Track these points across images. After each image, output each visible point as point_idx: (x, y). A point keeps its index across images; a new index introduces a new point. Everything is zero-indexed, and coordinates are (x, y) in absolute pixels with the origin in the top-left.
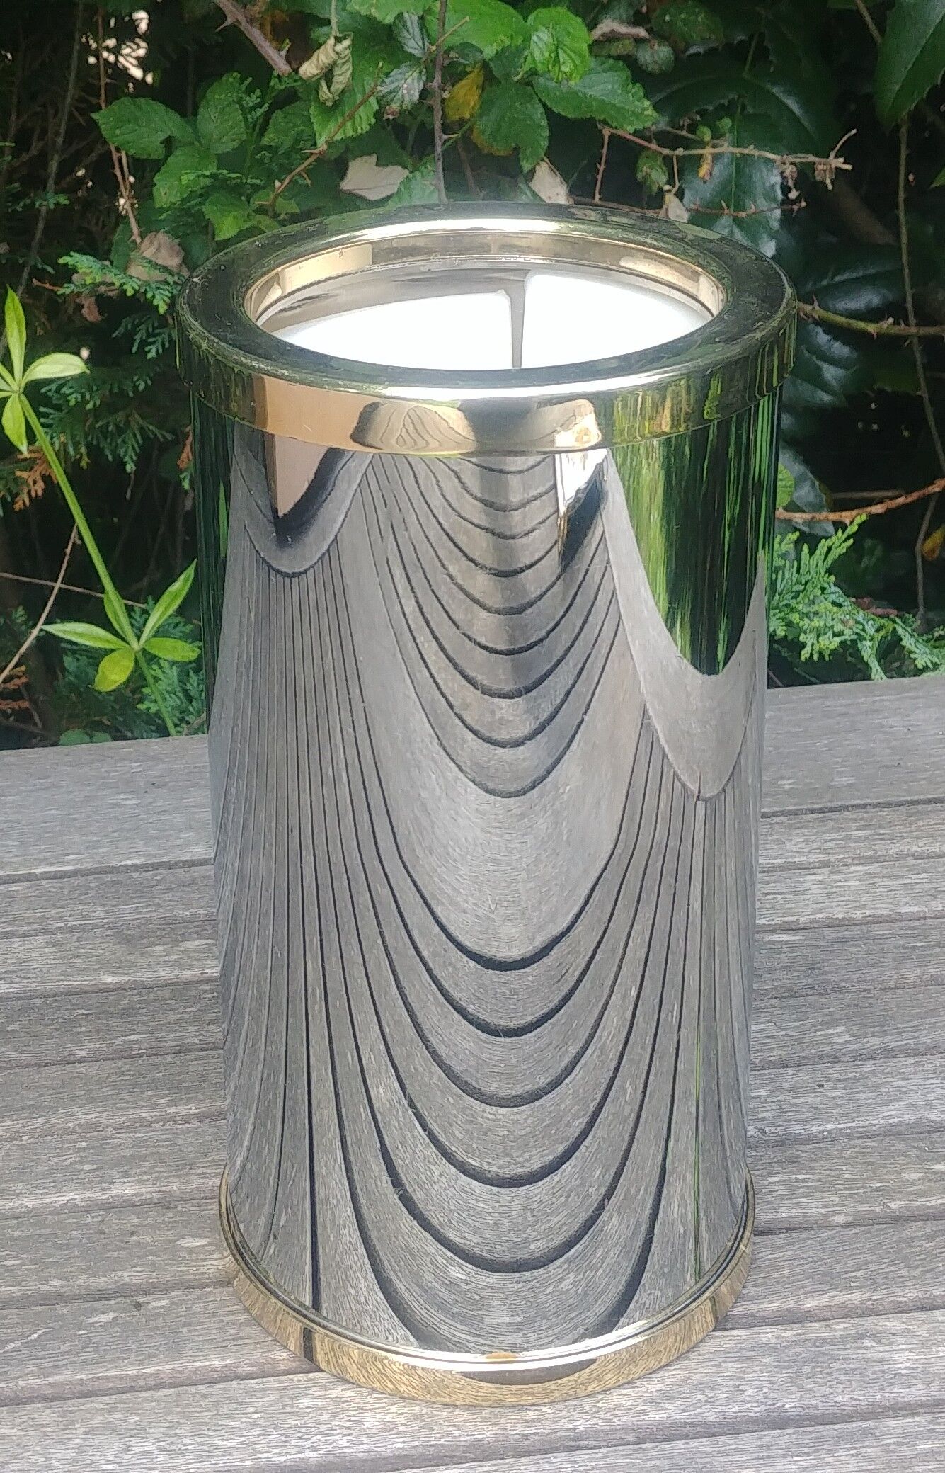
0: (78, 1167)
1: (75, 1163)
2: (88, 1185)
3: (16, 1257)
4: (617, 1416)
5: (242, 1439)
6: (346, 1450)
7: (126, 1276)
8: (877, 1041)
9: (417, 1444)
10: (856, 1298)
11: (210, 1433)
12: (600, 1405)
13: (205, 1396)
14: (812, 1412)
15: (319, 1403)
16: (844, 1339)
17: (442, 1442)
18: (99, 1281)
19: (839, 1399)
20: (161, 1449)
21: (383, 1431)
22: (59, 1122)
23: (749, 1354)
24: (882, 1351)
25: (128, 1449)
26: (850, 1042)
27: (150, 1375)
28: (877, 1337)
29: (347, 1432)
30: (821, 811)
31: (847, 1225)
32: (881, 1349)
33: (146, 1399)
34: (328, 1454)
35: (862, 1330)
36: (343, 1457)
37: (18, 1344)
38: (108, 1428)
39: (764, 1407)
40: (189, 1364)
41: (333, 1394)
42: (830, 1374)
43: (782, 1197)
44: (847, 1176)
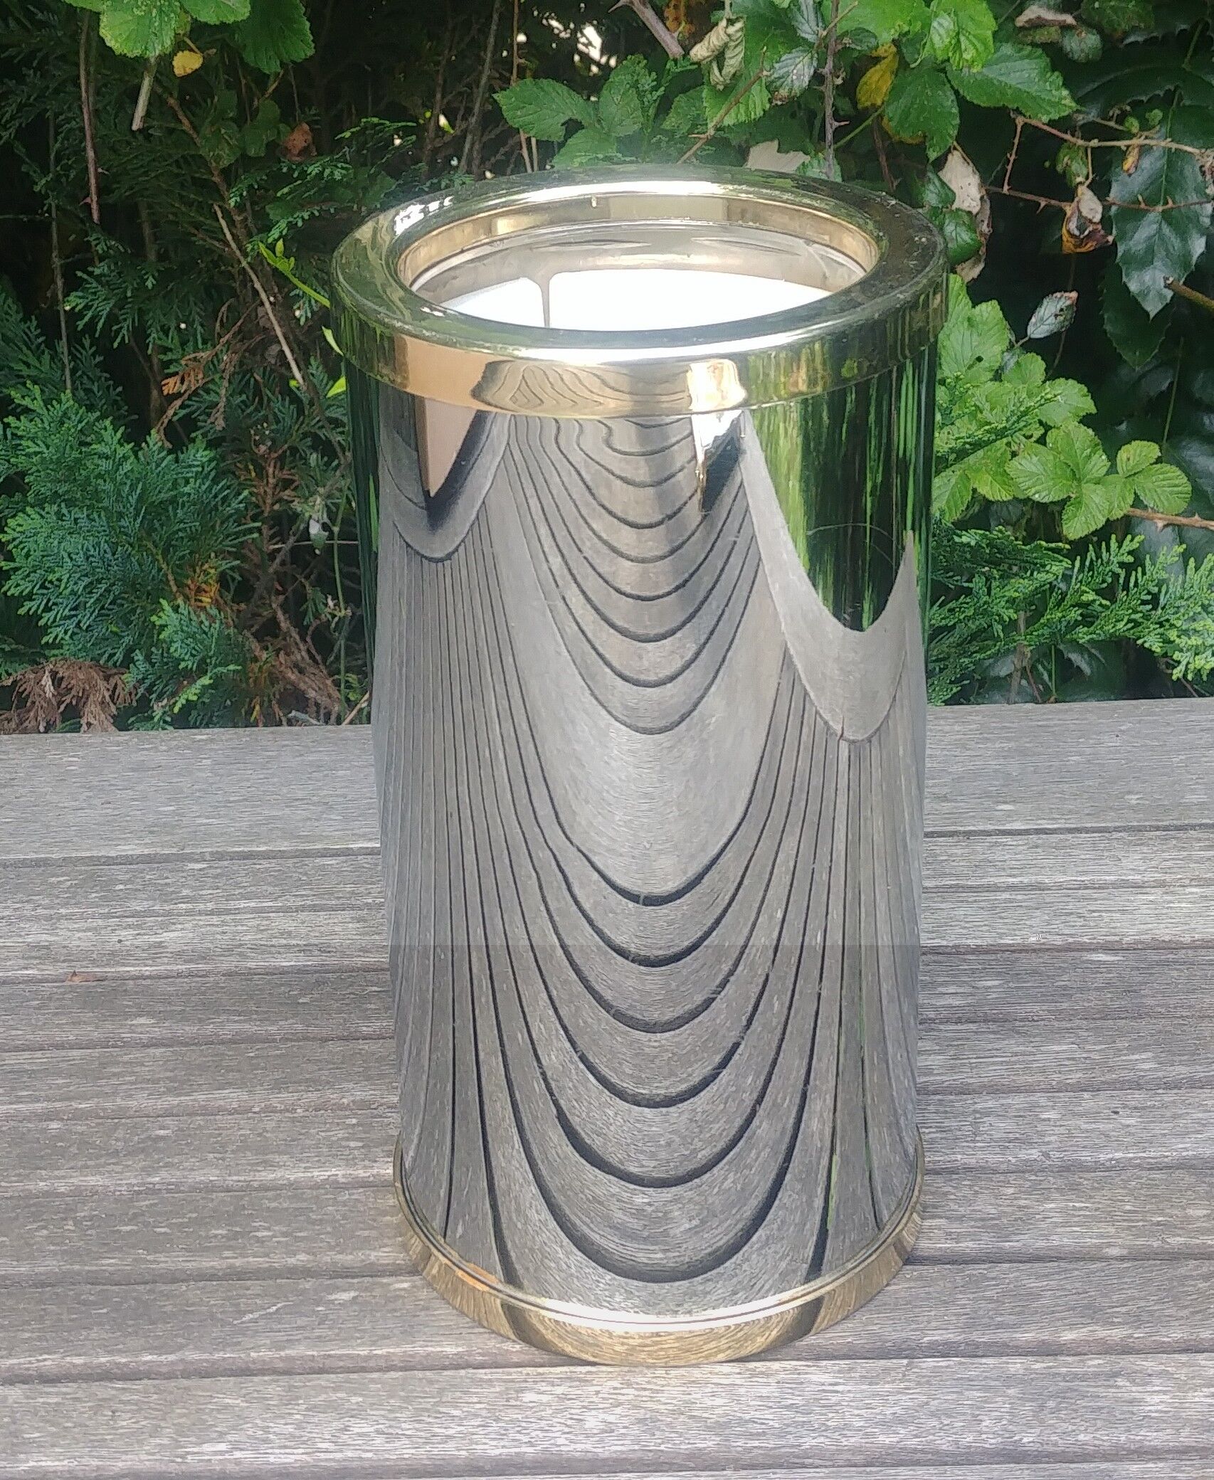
0: (344, 1143)
1: (343, 1139)
2: (351, 1162)
3: (268, 1229)
4: (845, 1436)
5: (462, 1428)
6: (562, 1448)
7: (373, 1256)
8: (1183, 1069)
9: (636, 1447)
10: (1116, 1334)
11: (430, 1420)
12: (829, 1423)
13: (431, 1382)
14: (1051, 1449)
15: (545, 1398)
16: (1096, 1375)
17: (662, 1447)
18: (347, 1259)
19: (1081, 1437)
20: (378, 1432)
21: (604, 1431)
22: (333, 1096)
23: (993, 1383)
24: (1136, 1391)
25: (346, 1429)
26: (1155, 1070)
27: (380, 1356)
28: (1131, 1376)
29: (567, 1430)
30: (1166, 829)
31: (1122, 1259)
32: (1134, 1389)
33: (373, 1381)
34: (545, 1450)
35: (1116, 1368)
36: (560, 1454)
37: (256, 1315)
38: (331, 1407)
39: (1000, 1440)
40: (419, 1349)
41: (559, 1390)
42: (1076, 1411)
43: (1056, 1225)
44: (1128, 1208)
